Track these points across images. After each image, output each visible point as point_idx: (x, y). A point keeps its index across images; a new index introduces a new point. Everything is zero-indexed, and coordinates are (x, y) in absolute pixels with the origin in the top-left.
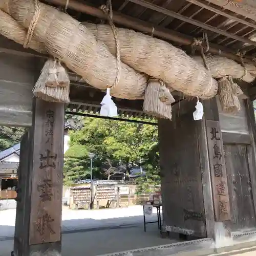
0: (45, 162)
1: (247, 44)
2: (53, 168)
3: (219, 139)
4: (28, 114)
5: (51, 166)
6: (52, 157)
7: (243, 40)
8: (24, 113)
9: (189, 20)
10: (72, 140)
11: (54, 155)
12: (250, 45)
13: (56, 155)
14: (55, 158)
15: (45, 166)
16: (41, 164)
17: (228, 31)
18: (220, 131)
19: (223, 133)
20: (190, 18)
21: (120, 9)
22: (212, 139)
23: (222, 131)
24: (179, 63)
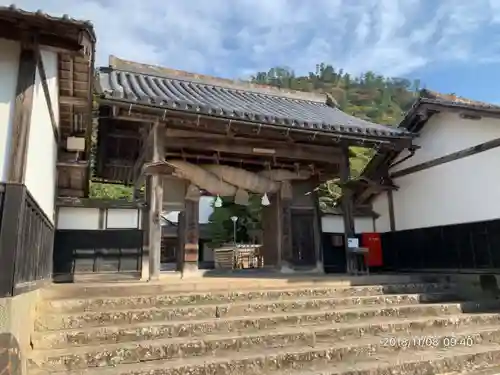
3: (288, 213)
19: (290, 209)
22: (283, 213)
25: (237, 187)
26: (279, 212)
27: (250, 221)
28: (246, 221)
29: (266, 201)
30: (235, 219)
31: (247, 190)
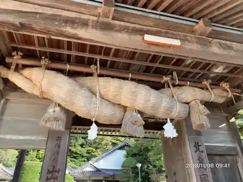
0: (50, 175)
1: (212, 75)
2: (56, 181)
3: (202, 152)
4: (44, 140)
5: (55, 178)
6: (56, 171)
7: (207, 73)
8: (41, 140)
9: (157, 65)
10: (128, 153)
11: (58, 170)
12: (215, 75)
13: (59, 169)
14: (58, 172)
15: (50, 179)
16: (47, 177)
17: (192, 68)
18: (203, 144)
19: (205, 146)
20: (157, 64)
21: (108, 65)
22: (196, 152)
23: (205, 144)
24: (143, 95)
25: (125, 108)
26: (189, 150)
27: (151, 167)
28: (148, 167)
29: (170, 131)
30: (139, 165)
31: (139, 112)
